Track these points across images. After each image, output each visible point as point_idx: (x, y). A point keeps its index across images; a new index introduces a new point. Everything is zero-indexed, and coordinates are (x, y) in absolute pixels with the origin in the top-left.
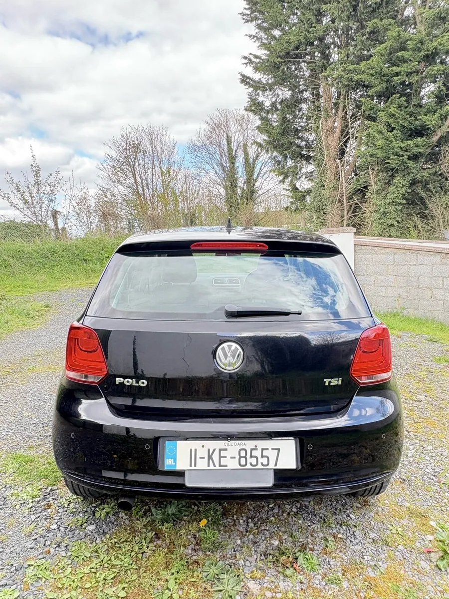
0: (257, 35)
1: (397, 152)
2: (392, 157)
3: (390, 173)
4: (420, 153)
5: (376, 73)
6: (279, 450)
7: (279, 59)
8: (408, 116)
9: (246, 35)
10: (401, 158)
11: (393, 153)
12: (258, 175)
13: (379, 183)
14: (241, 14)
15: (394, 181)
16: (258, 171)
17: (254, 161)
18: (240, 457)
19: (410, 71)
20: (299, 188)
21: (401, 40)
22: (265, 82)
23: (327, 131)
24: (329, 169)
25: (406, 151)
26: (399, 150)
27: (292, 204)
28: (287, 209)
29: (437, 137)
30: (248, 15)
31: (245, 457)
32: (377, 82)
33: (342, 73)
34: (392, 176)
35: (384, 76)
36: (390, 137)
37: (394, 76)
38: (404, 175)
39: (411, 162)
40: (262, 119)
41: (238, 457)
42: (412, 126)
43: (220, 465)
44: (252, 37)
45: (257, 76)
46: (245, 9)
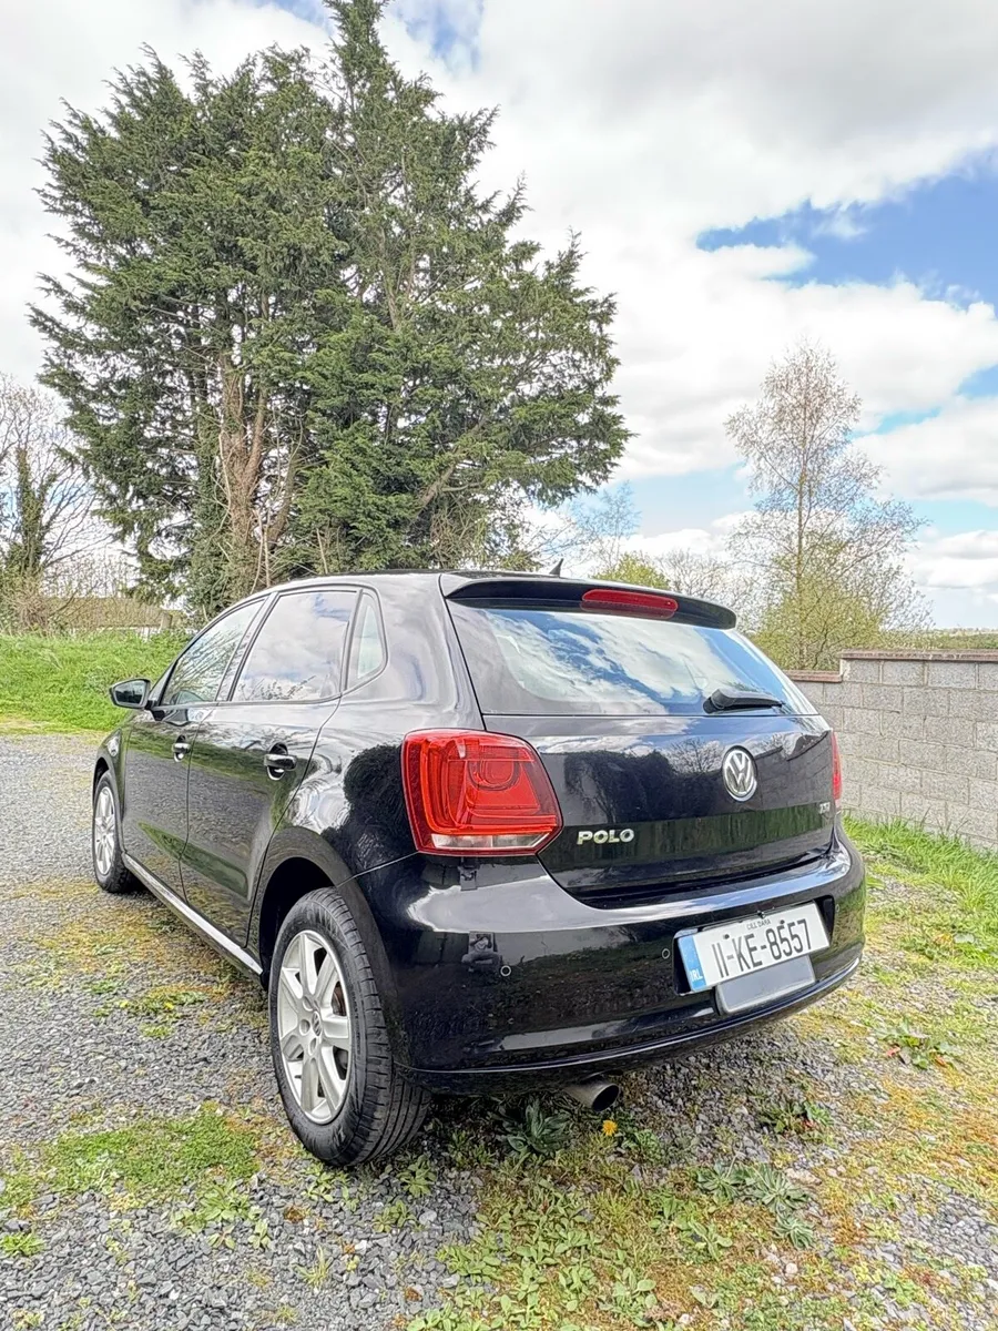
0: (75, 243)
1: (370, 511)
2: (362, 518)
3: (353, 545)
4: (404, 518)
5: (333, 375)
6: (804, 921)
7: (138, 303)
8: (385, 456)
9: (49, 235)
10: (376, 522)
11: (364, 513)
12: (54, 517)
13: (334, 561)
14: (39, 191)
15: (362, 559)
16: (52, 510)
17: (43, 489)
18: (772, 944)
19: (390, 386)
20: (154, 555)
21: (373, 334)
22: (91, 338)
23: (233, 455)
24: (236, 524)
25: (384, 512)
26: (373, 509)
27: (142, 584)
28: (130, 593)
29: (428, 498)
30: (55, 199)
31: (775, 943)
32: (334, 391)
33: (269, 361)
34: (358, 551)
35: (346, 383)
36: (360, 485)
37: (362, 388)
38: (378, 552)
39: (391, 530)
40: (76, 406)
41: (768, 945)
42: (390, 474)
43: (755, 965)
44: (63, 243)
45: (72, 322)
46: (50, 185)
